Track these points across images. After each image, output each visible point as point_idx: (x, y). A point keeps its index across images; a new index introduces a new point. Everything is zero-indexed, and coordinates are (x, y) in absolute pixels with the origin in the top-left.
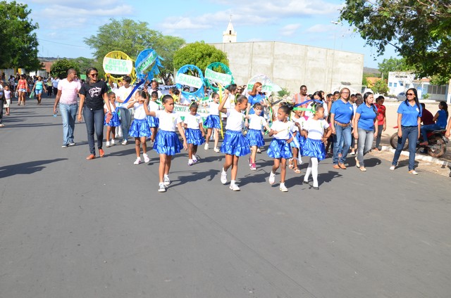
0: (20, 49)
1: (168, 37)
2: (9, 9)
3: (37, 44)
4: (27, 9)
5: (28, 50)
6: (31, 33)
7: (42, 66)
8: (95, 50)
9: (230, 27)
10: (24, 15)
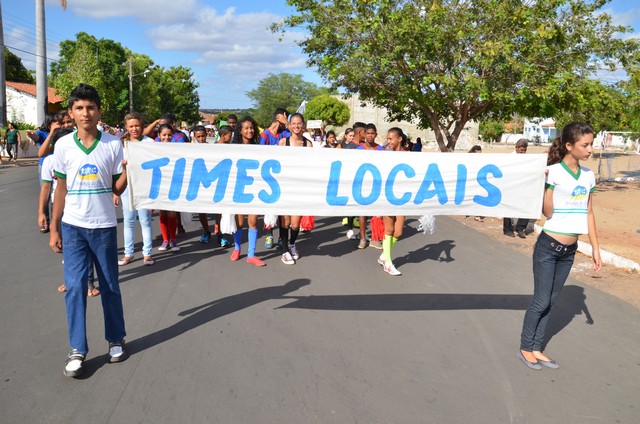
0: (183, 105)
2: (177, 72)
4: (190, 72)
7: (202, 118)
10: (188, 77)
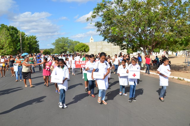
0: (34, 48)
1: (75, 41)
2: (32, 37)
3: (39, 46)
4: (36, 37)
5: (37, 48)
6: (37, 43)
7: (40, 52)
8: (54, 46)
9: (92, 37)
10: (35, 39)
